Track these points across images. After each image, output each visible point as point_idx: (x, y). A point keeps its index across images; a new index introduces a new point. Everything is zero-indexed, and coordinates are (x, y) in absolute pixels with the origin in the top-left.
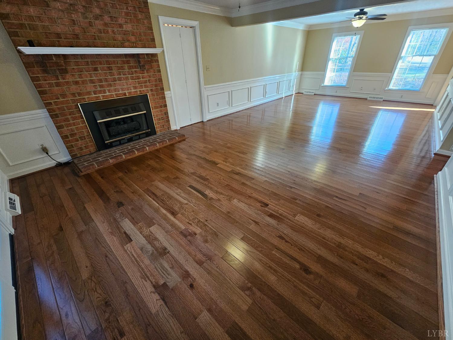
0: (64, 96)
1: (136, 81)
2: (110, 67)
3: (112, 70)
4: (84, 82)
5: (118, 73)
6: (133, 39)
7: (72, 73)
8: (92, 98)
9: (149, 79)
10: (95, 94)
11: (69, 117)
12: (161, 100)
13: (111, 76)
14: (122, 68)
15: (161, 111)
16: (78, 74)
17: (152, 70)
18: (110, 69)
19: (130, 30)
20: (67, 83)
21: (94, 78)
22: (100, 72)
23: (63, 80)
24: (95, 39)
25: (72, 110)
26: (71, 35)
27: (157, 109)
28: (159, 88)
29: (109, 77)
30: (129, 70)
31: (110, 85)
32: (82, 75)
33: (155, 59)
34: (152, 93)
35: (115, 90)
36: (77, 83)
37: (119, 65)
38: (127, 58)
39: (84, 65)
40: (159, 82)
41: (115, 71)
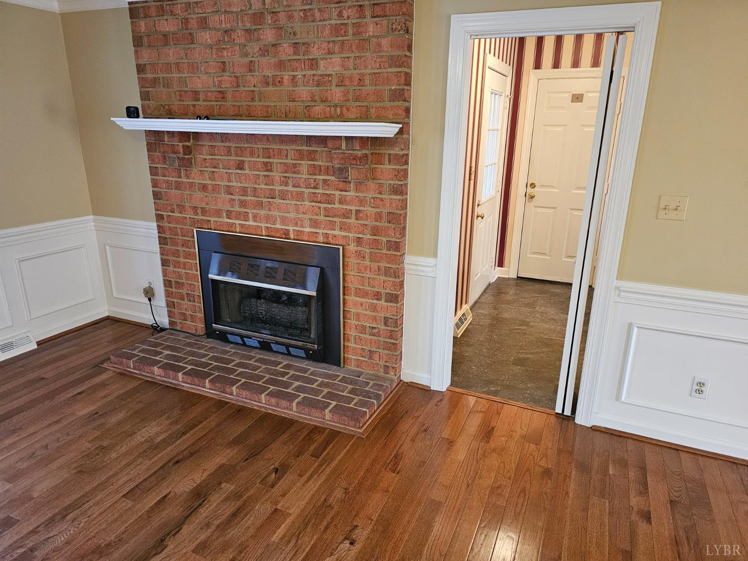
0: (182, 208)
1: (320, 208)
2: (269, 165)
3: (271, 171)
4: (216, 188)
5: (282, 179)
6: (337, 94)
7: (202, 169)
8: (222, 224)
9: (358, 208)
10: (227, 218)
11: (181, 249)
12: (383, 278)
13: (267, 184)
14: (294, 168)
15: (374, 308)
16: (210, 171)
17: (371, 185)
18: (268, 167)
19: (333, 73)
20: (191, 185)
21: (234, 184)
22: (247, 171)
23: (187, 179)
24: (253, 99)
25: (187, 239)
26: (215, 94)
27: (363, 297)
28: (384, 239)
29: (263, 186)
30: (310, 177)
31: (260, 205)
32: (215, 173)
33: (391, 152)
34: (359, 248)
35: (268, 219)
36: (204, 188)
37: (289, 161)
38: (310, 146)
39: (223, 154)
40: (389, 222)
41: (276, 175)
